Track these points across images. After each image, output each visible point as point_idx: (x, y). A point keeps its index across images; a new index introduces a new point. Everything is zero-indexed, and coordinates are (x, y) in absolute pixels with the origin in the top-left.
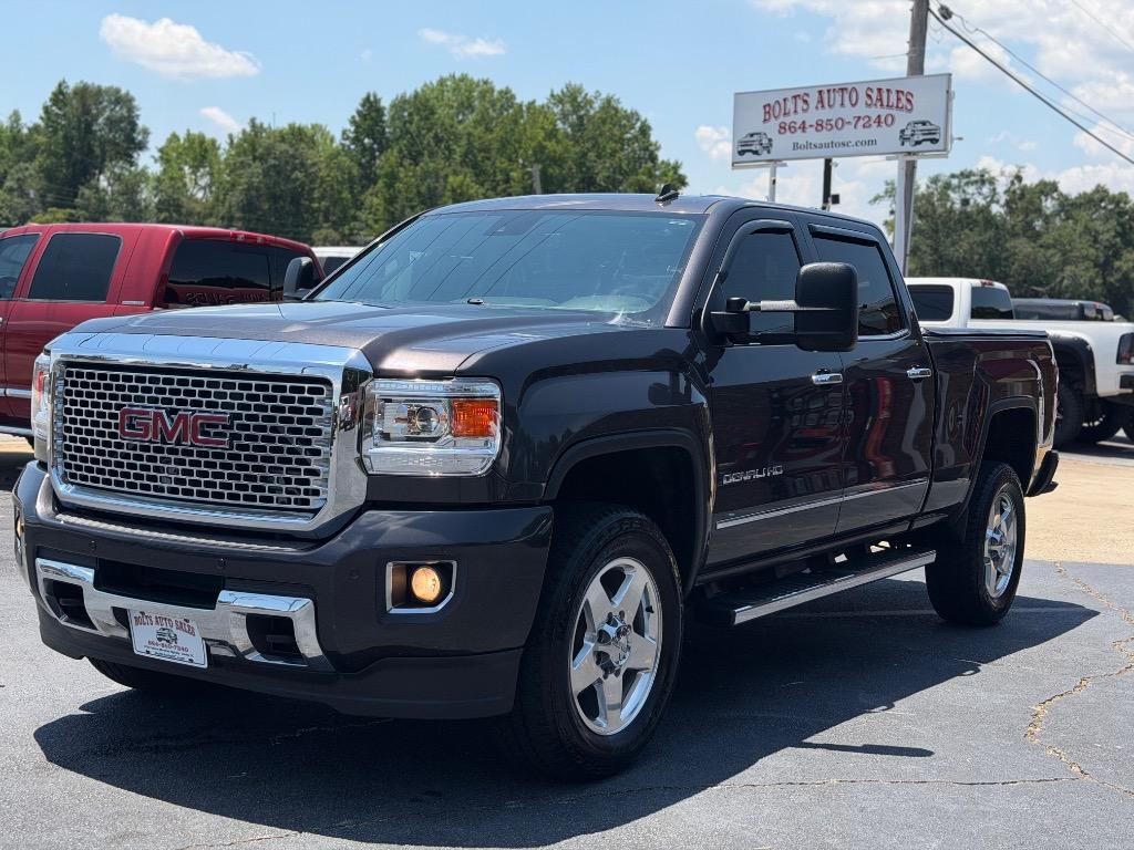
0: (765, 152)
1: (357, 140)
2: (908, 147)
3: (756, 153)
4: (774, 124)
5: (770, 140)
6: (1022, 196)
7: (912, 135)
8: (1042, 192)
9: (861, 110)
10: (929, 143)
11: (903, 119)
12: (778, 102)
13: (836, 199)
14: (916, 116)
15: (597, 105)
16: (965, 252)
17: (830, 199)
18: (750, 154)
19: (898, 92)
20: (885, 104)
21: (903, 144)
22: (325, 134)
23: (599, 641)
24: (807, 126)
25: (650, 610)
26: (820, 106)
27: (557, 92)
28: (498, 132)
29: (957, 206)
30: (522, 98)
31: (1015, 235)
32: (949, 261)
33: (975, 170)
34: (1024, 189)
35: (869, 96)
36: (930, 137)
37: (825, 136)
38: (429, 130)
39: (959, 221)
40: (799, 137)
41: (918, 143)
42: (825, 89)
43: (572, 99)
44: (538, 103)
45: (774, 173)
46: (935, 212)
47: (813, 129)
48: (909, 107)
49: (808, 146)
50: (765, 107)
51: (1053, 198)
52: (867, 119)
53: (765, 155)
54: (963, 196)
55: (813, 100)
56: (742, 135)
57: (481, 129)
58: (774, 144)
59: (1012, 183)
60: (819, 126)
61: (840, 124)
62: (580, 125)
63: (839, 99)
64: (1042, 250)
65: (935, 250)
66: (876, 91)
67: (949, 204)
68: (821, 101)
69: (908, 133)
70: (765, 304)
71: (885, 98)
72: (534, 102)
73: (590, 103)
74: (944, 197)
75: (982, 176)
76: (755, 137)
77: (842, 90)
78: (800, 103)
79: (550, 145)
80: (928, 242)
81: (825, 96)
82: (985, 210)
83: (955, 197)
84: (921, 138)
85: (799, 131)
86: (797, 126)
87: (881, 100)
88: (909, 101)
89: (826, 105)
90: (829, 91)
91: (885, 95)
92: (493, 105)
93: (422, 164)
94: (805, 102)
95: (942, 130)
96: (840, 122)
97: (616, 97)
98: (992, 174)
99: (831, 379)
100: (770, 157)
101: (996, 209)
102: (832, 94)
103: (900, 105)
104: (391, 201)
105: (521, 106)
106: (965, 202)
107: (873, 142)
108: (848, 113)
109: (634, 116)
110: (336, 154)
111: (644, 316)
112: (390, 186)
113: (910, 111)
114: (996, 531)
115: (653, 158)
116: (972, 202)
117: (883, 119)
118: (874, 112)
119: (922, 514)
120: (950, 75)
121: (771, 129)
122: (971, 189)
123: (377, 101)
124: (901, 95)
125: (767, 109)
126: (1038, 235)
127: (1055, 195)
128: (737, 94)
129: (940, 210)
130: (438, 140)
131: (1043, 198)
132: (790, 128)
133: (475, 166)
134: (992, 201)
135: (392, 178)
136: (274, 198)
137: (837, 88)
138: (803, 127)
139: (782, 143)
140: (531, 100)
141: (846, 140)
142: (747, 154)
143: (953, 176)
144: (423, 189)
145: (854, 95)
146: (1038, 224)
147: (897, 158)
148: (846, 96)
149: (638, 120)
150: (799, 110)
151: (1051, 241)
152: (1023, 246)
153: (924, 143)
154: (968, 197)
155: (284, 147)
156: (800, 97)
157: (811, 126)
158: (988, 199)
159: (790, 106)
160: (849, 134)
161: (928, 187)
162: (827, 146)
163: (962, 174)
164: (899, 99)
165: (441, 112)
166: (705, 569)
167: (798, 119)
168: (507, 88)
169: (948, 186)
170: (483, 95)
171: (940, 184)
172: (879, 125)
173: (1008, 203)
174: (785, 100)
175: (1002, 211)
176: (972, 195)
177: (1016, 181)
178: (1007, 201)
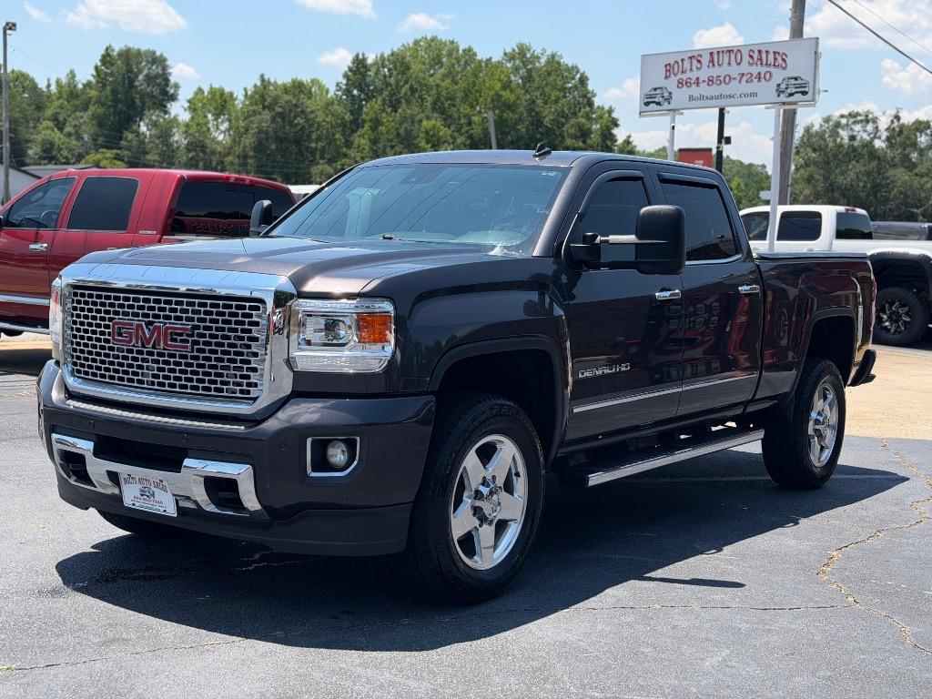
0: (666, 103)
1: (348, 92)
2: (783, 98)
3: (658, 104)
4: (673, 80)
5: (670, 93)
6: (901, 132)
7: (787, 88)
8: (917, 130)
9: (745, 68)
10: (800, 95)
11: (778, 76)
12: (677, 62)
13: (728, 141)
14: (790, 72)
15: (543, 60)
16: (852, 180)
17: (723, 141)
18: (654, 105)
19: (775, 53)
20: (764, 63)
21: (779, 96)
22: (321, 87)
23: (475, 498)
24: (700, 81)
25: (517, 475)
26: (711, 64)
27: (509, 50)
28: (462, 84)
29: (846, 140)
30: (482, 55)
31: (894, 166)
32: (839, 188)
33: (860, 111)
34: (902, 126)
35: (751, 57)
36: (801, 89)
37: (715, 90)
38: (406, 82)
39: (847, 154)
40: (694, 91)
41: (791, 95)
42: (715, 51)
43: (521, 55)
44: (495, 59)
45: (673, 120)
46: (827, 146)
47: (706, 84)
48: (784, 65)
49: (702, 97)
50: (666, 66)
51: (926, 134)
52: (749, 76)
53: (666, 106)
54: (851, 134)
55: (706, 60)
56: (648, 90)
57: (448, 81)
58: (673, 96)
59: (892, 121)
60: (711, 81)
61: (728, 79)
62: (528, 78)
63: (726, 58)
64: (917, 178)
65: (826, 178)
66: (757, 53)
67: (839, 140)
68: (712, 61)
69: (783, 86)
70: (613, 238)
71: (765, 58)
72: (490, 59)
73: (538, 58)
74: (834, 134)
75: (867, 116)
76: (658, 91)
77: (729, 51)
78: (695, 62)
79: (506, 94)
80: (822, 171)
81: (715, 57)
82: (869, 145)
83: (844, 134)
84: (794, 90)
85: (694, 86)
86: (692, 82)
87: (761, 59)
88: (784, 60)
89: (716, 64)
90: (718, 52)
91: (764, 56)
92: (458, 62)
93: (400, 110)
94: (699, 61)
95: (811, 85)
97: (559, 54)
98: (875, 115)
99: (671, 295)
100: (671, 107)
101: (878, 144)
102: (721, 54)
103: (777, 64)
104: (374, 142)
105: (480, 61)
106: (852, 138)
107: (754, 95)
108: (734, 71)
109: (575, 69)
110: (330, 103)
111: (517, 248)
112: (374, 129)
113: (785, 68)
114: (819, 414)
115: (590, 104)
116: (858, 138)
117: (762, 76)
118: (755, 70)
119: (753, 401)
120: (818, 39)
121: (671, 84)
122: (858, 128)
123: (364, 60)
124: (777, 55)
125: (668, 68)
126: (914, 166)
127: (928, 132)
128: (643, 56)
129: (831, 145)
130: (413, 90)
131: (918, 134)
132: (686, 83)
133: (442, 112)
134: (875, 137)
135: (376, 123)
136: (280, 140)
137: (725, 50)
138: (697, 83)
139: (680, 96)
140: (488, 57)
141: (732, 93)
142: (651, 105)
143: (842, 116)
144: (402, 131)
145: (739, 55)
146: (914, 156)
147: (773, 107)
148: (733, 57)
149: (578, 72)
150: (694, 68)
151: (924, 170)
152: (901, 175)
153: (796, 95)
154: (855, 133)
155: (287, 97)
156: (695, 58)
157: (704, 81)
158: (872, 136)
159: (687, 65)
160: (734, 88)
161: (821, 126)
162: (717, 97)
163: (850, 114)
164: (775, 59)
165: (416, 68)
166: (563, 443)
167: (693, 75)
168: (470, 47)
169: (838, 125)
170: (450, 55)
171: (831, 123)
172: (759, 81)
173: (888, 139)
174: (682, 60)
175: (884, 145)
176: (859, 132)
177: (895, 121)
178: (887, 137)
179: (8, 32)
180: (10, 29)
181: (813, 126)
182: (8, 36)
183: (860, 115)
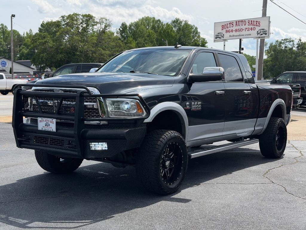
0: (222, 38)
2: (259, 36)
3: (220, 38)
4: (225, 30)
6: (302, 45)
7: (260, 33)
9: (247, 26)
11: (257, 29)
12: (225, 25)
14: (261, 28)
15: (183, 23)
17: (241, 49)
18: (218, 38)
19: (256, 21)
20: (253, 25)
24: (233, 31)
26: (236, 25)
27: (173, 20)
29: (284, 48)
30: (164, 22)
34: (302, 43)
35: (249, 23)
36: (264, 33)
37: (238, 33)
39: (284, 52)
40: (231, 34)
41: (262, 35)
43: (176, 22)
45: (224, 43)
47: (235, 31)
49: (233, 36)
52: (248, 29)
53: (222, 39)
54: (285, 46)
55: (234, 24)
56: (216, 34)
58: (224, 35)
59: (298, 41)
60: (236, 30)
62: (179, 29)
63: (241, 24)
66: (251, 21)
67: (281, 48)
69: (259, 32)
71: (254, 23)
73: (181, 23)
74: (280, 46)
75: (290, 40)
76: (220, 34)
77: (242, 21)
78: (231, 25)
81: (238, 23)
82: (291, 49)
83: (283, 46)
84: (262, 33)
85: (231, 32)
87: (252, 23)
88: (259, 24)
89: (238, 25)
90: (238, 21)
94: (233, 24)
95: (268, 31)
96: (241, 30)
98: (293, 39)
101: (294, 49)
102: (239, 22)
103: (257, 25)
106: (286, 47)
107: (250, 35)
108: (244, 27)
113: (259, 26)
115: (199, 36)
116: (288, 47)
118: (250, 27)
120: (270, 17)
121: (224, 32)
122: (287, 44)
123: (125, 24)
124: (257, 22)
125: (223, 27)
128: (215, 23)
129: (279, 49)
132: (228, 31)
134: (293, 47)
138: (232, 31)
139: (227, 35)
141: (243, 34)
143: (282, 40)
145: (245, 22)
147: (256, 39)
148: (243, 23)
149: (194, 27)
150: (231, 27)
154: (286, 46)
156: (231, 23)
157: (234, 31)
158: (292, 46)
159: (229, 25)
160: (244, 33)
161: (275, 43)
162: (238, 36)
163: (285, 39)
164: (256, 23)
167: (231, 29)
168: (159, 19)
169: (281, 43)
170: (153, 21)
171: (279, 42)
172: (251, 30)
173: (297, 47)
174: (227, 24)
175: (296, 49)
176: (288, 45)
177: (300, 41)
178: (297, 46)
179: (13, 18)
180: (13, 17)
181: (273, 43)
182: (13, 19)
183: (288, 39)
